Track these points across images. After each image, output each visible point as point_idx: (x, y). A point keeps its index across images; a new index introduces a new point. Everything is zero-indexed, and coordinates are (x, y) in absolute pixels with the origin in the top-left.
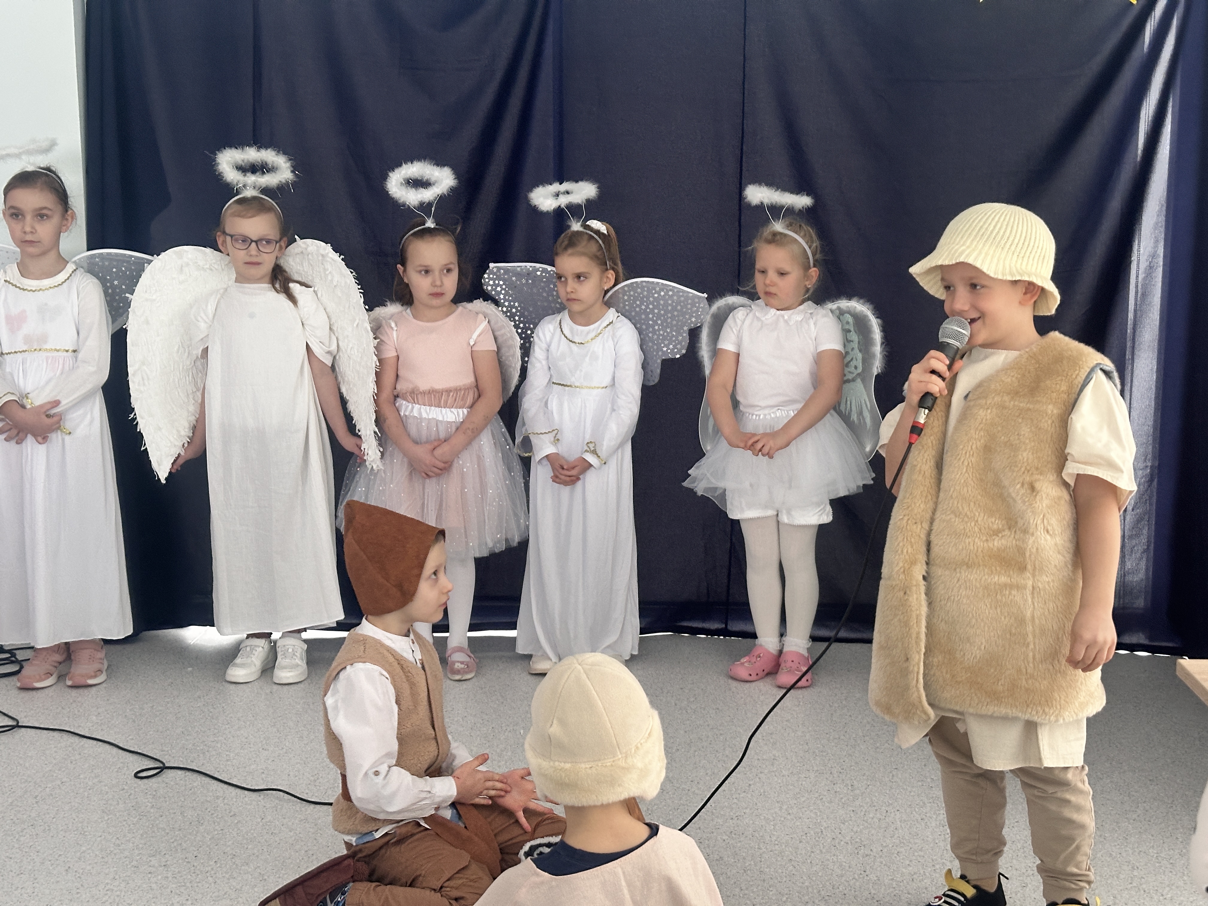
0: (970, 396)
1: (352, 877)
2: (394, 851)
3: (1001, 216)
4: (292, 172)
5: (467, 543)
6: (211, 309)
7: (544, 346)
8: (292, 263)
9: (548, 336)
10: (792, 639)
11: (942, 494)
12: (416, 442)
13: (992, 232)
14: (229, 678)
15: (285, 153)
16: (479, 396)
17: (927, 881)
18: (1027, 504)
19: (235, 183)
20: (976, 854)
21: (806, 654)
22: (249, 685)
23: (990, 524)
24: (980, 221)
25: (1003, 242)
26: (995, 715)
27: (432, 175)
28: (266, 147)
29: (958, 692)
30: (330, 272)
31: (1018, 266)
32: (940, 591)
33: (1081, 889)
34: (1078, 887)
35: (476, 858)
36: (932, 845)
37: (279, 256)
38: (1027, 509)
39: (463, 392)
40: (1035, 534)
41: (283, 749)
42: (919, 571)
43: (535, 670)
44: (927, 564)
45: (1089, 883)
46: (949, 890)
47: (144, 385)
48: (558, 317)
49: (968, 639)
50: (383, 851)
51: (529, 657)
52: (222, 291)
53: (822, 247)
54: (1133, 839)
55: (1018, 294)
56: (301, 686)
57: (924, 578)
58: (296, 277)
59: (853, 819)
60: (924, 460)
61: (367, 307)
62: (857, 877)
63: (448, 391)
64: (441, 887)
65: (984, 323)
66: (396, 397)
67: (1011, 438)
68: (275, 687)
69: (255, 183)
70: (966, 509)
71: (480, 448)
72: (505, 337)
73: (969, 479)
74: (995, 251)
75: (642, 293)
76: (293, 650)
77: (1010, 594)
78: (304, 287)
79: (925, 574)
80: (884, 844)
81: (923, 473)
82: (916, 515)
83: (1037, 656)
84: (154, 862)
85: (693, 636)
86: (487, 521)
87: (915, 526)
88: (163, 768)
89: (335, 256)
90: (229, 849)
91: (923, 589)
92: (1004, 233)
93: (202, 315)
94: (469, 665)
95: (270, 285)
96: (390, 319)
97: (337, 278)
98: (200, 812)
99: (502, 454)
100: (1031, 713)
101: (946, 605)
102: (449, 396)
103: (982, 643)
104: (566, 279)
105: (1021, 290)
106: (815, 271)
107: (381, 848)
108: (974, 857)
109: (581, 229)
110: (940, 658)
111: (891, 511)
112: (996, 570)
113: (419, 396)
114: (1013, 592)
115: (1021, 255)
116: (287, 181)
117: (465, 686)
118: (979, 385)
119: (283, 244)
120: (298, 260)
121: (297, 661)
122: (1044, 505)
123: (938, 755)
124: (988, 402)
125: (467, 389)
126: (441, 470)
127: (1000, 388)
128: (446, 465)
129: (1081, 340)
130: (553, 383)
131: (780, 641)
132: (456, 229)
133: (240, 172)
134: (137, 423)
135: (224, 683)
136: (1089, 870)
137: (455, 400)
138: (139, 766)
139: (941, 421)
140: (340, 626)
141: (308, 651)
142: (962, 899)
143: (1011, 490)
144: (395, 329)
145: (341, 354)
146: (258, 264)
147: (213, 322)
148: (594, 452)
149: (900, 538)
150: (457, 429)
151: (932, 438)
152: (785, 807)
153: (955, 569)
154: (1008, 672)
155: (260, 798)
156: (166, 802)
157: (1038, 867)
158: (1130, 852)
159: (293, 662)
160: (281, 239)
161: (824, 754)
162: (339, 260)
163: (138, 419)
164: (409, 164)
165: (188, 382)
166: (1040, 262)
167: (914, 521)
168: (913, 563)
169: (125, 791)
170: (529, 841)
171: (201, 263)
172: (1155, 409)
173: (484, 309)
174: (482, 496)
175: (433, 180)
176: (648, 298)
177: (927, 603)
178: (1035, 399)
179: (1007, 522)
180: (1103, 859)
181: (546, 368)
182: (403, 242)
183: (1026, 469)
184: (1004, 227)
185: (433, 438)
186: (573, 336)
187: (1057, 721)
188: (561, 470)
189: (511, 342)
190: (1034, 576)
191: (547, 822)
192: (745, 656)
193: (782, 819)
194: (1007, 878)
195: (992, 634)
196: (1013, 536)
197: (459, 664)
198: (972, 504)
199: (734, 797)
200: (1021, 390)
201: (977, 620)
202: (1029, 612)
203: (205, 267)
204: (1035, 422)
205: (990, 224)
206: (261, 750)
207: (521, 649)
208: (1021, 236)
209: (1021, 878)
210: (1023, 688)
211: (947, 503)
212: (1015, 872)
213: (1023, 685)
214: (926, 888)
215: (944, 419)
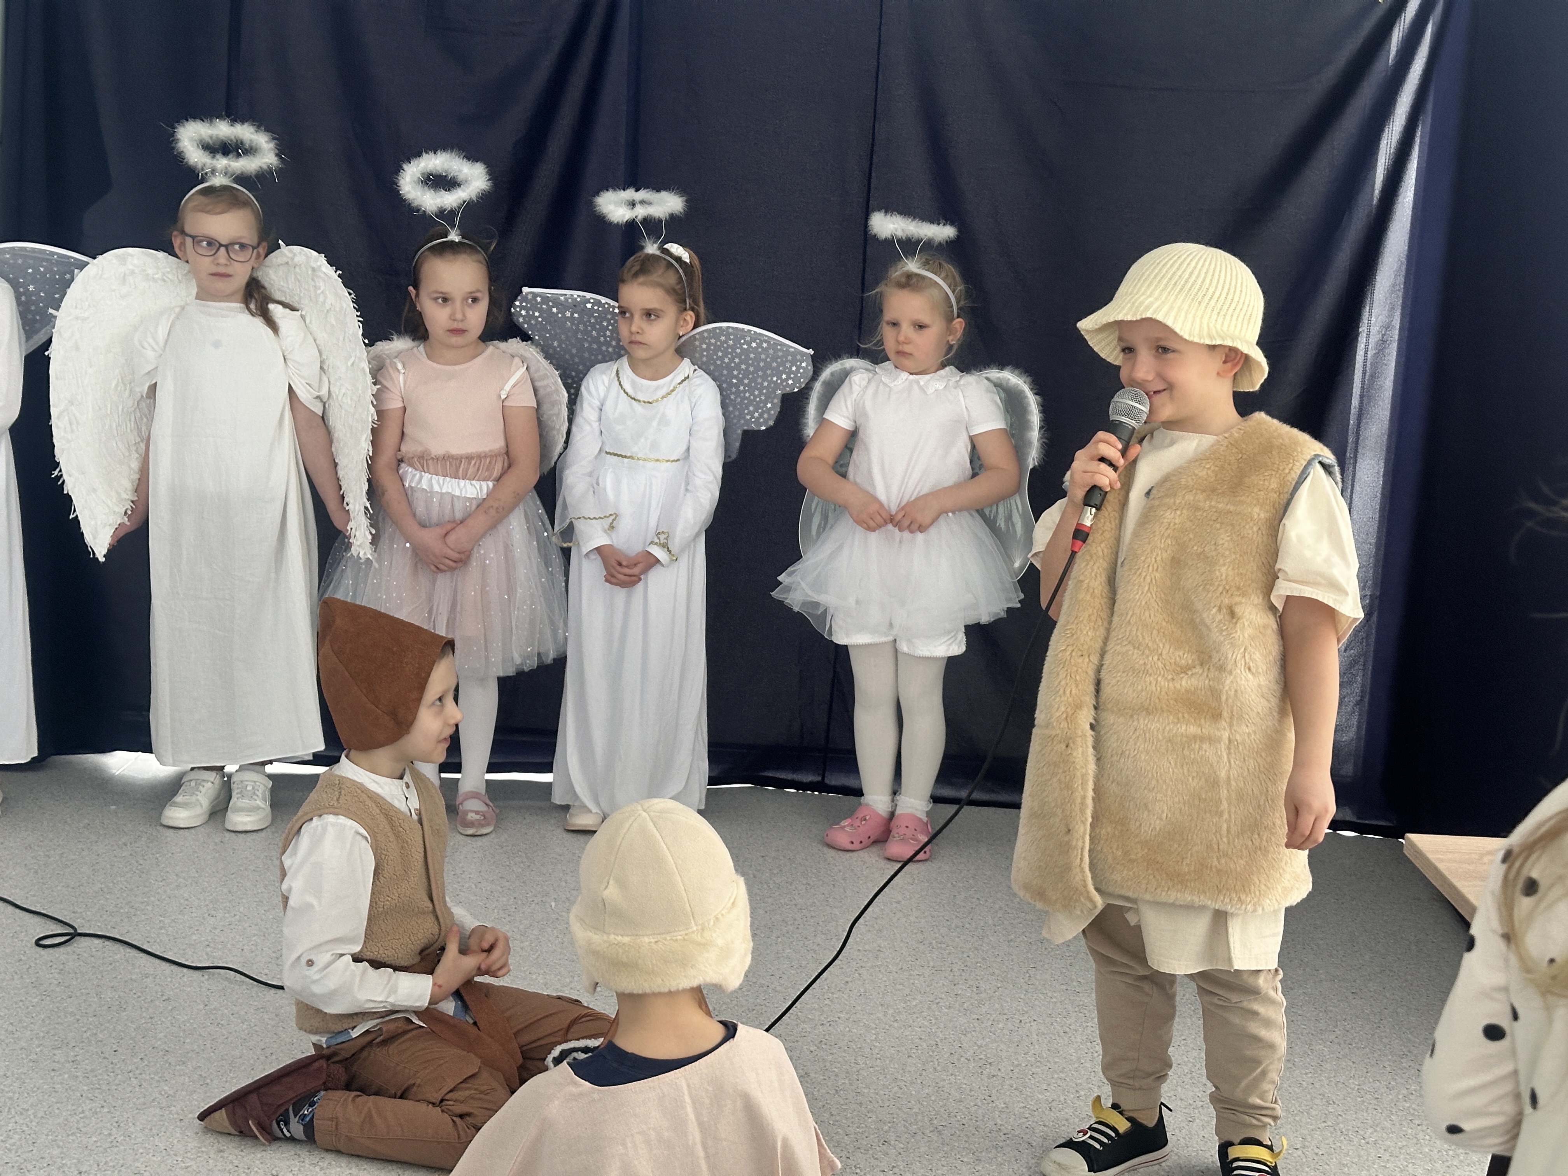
0: (1154, 492)
1: (324, 1083)
2: (378, 1054)
3: (1199, 260)
4: (277, 155)
5: (487, 658)
6: (162, 333)
7: (597, 403)
8: (273, 277)
9: (602, 390)
10: (907, 799)
11: (1116, 619)
12: (423, 525)
13: (1187, 282)
14: (165, 822)
15: (268, 130)
16: (510, 466)
17: (1070, 1111)
18: (1224, 633)
19: (200, 166)
20: (1133, 1078)
21: (925, 819)
22: (193, 831)
23: (1178, 659)
24: (1171, 266)
25: (1200, 294)
26: (1177, 903)
27: (460, 171)
28: (243, 121)
29: (1131, 873)
30: (322, 292)
31: (1219, 326)
32: (1112, 743)
33: (1265, 1126)
34: (1260, 1124)
35: (488, 1063)
36: (1076, 1065)
37: (255, 266)
38: (1225, 640)
39: (488, 460)
40: (1234, 673)
41: (235, 915)
42: (1086, 717)
43: (573, 825)
44: (1096, 708)
45: (1275, 1118)
46: (1096, 1123)
47: (72, 431)
48: (614, 366)
49: (1146, 805)
50: (365, 1054)
51: (566, 808)
52: (177, 310)
53: (967, 291)
54: (1328, 1066)
55: (1215, 363)
56: (262, 834)
57: (1092, 727)
58: (278, 296)
59: (978, 1029)
60: (1093, 574)
61: (366, 341)
62: (979, 1104)
63: (469, 458)
64: (442, 1101)
65: (1171, 398)
66: (401, 461)
67: (1206, 549)
68: (227, 835)
69: (226, 168)
70: (1147, 639)
71: (509, 533)
72: (549, 390)
73: (1152, 601)
74: (1190, 306)
75: (726, 342)
76: (253, 788)
77: (1200, 748)
78: (288, 311)
79: (1093, 722)
80: (1016, 1063)
81: (1091, 590)
82: (1082, 645)
83: (1234, 829)
84: (59, 1055)
85: (780, 791)
86: (514, 629)
87: (1080, 660)
88: (74, 935)
89: (330, 272)
90: (159, 1043)
91: (1090, 741)
92: (1203, 282)
93: (150, 340)
94: (487, 816)
95: (243, 305)
96: (396, 357)
97: (330, 299)
98: (122, 994)
99: (538, 544)
100: (1222, 901)
101: (1118, 761)
102: (469, 463)
103: (1163, 812)
104: (632, 315)
105: (1220, 357)
106: (960, 322)
107: (362, 1049)
108: (1131, 1082)
109: (658, 253)
110: (1109, 829)
111: (1049, 640)
112: (1183, 717)
113: (430, 462)
114: (1204, 746)
115: (1223, 313)
116: (269, 167)
117: (479, 843)
118: (1165, 479)
119: (262, 251)
120: (281, 273)
121: (258, 802)
122: (1246, 636)
123: (1093, 952)
124: (1178, 502)
125: (493, 456)
126: (455, 562)
127: (1192, 484)
128: (462, 556)
129: (1293, 425)
130: (607, 453)
131: (893, 801)
132: (490, 244)
133: (207, 153)
134: (64, 481)
135: (158, 828)
136: (1276, 1102)
137: (478, 469)
138: (42, 932)
139: (1113, 523)
140: (318, 759)
141: (273, 790)
142: (1113, 1135)
143: (1205, 615)
144: (403, 371)
145: (331, 401)
146: (228, 276)
147: (164, 350)
148: (665, 546)
149: (1062, 675)
150: (478, 507)
151: (1103, 545)
152: (891, 1012)
153: (1132, 716)
154: (1196, 848)
155: (202, 979)
156: (77, 979)
157: (1212, 1096)
158: (1326, 1082)
159: (253, 803)
160: (259, 244)
161: (943, 946)
162: (335, 276)
163: (65, 477)
164: (432, 154)
165: (129, 431)
166: (1246, 322)
167: (1080, 653)
168: (1078, 707)
169: (21, 963)
170: (560, 1044)
171: (150, 272)
172: (1380, 521)
173: (522, 352)
174: (509, 597)
175: (461, 177)
176: (734, 348)
177: (1095, 759)
178: (1238, 499)
179: (1199, 656)
180: (1290, 1090)
181: (597, 432)
182: (417, 257)
183: (1225, 588)
184: (1203, 275)
185: (447, 518)
186: (635, 392)
187: (1254, 911)
188: (618, 568)
189: (555, 397)
190: (1231, 725)
191: (584, 1019)
192: (846, 818)
193: (887, 1027)
194: (1171, 1110)
195: (1176, 800)
196: (1205, 674)
197: (473, 815)
198: (1155, 632)
199: (826, 997)
200: (1219, 487)
201: (1158, 781)
202: (1224, 772)
203: (156, 276)
204: (1237, 528)
205: (1184, 271)
206: (206, 915)
207: (558, 798)
208: (1223, 287)
209: (1187, 1111)
210: (1214, 870)
211: (1122, 630)
212: (1179, 1103)
213: (1214, 864)
214: (1067, 1120)
215: (1117, 521)
